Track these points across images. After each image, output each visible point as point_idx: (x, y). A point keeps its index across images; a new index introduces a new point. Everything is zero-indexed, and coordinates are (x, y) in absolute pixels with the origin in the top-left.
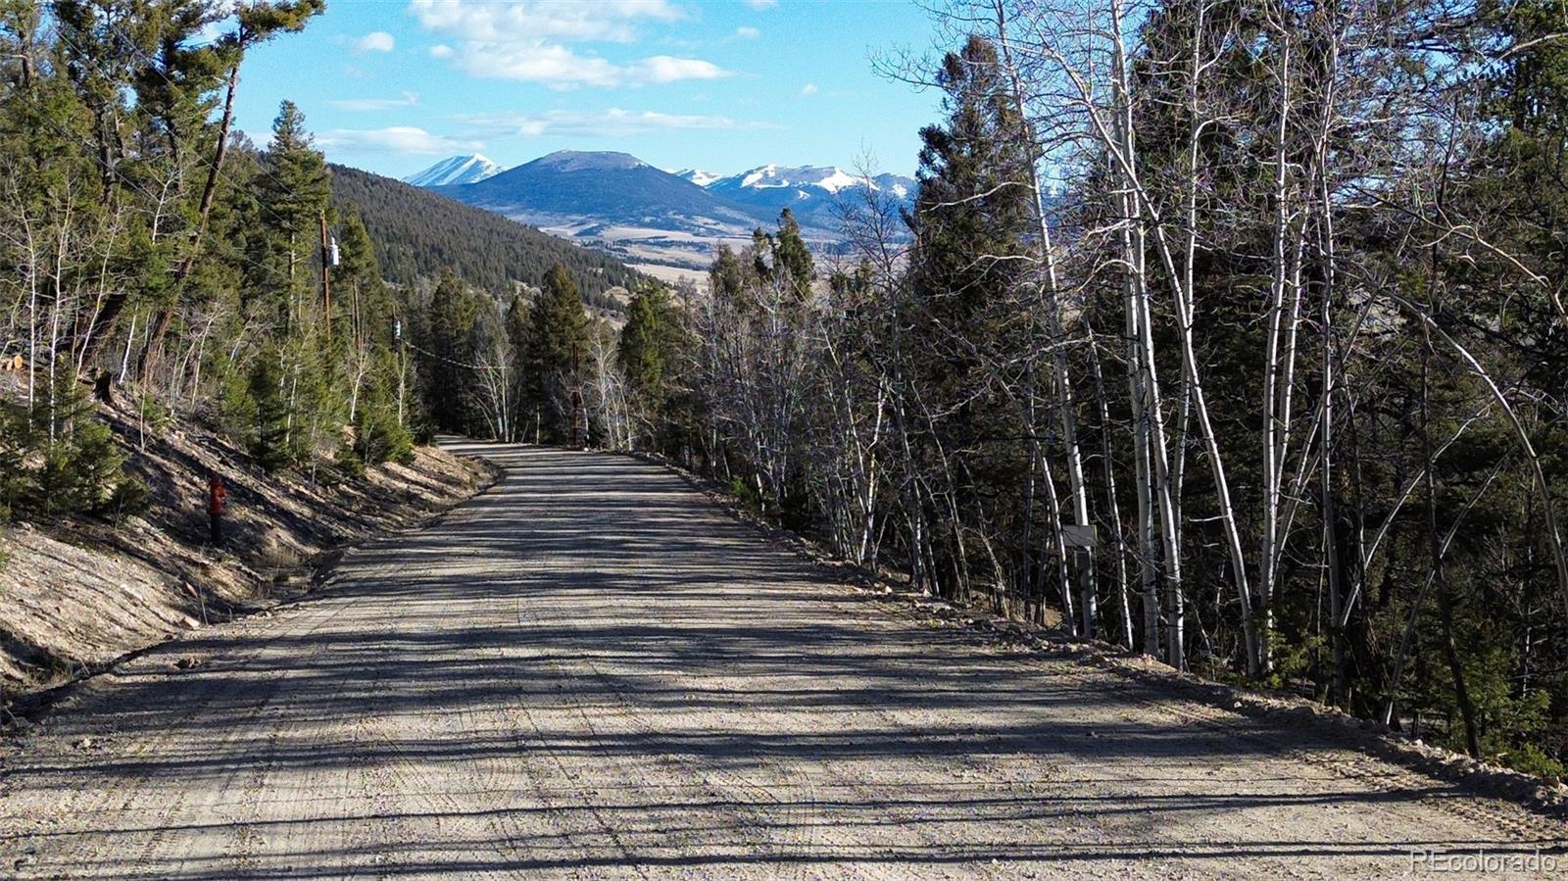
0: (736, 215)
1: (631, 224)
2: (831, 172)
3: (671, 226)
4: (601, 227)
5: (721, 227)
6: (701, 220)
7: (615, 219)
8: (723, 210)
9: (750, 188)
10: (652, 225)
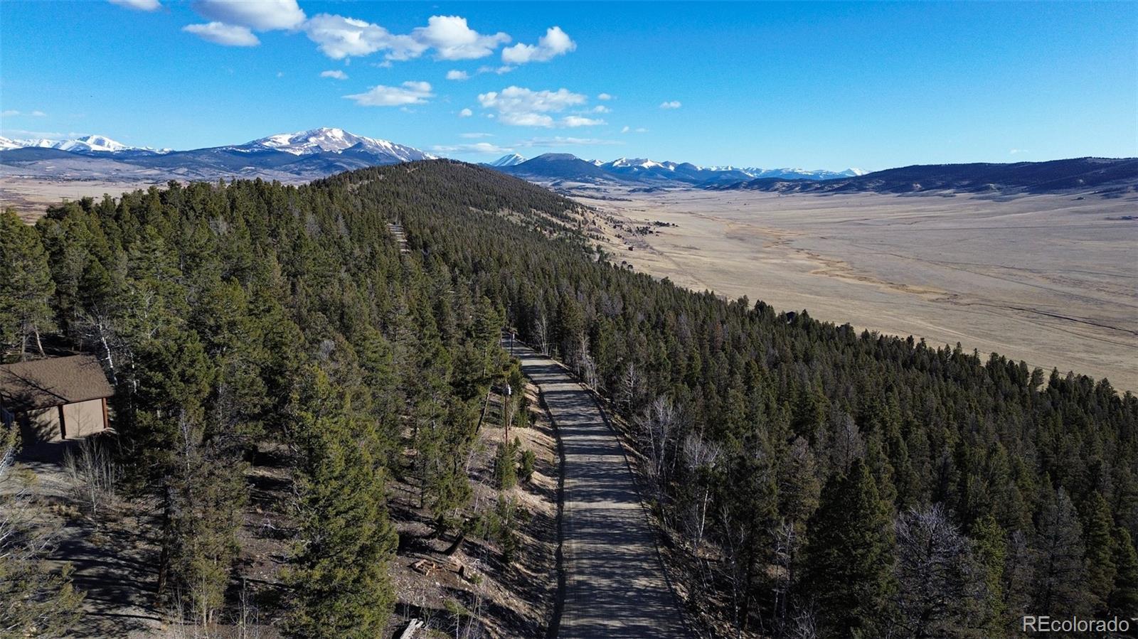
0: (612, 177)
1: (572, 181)
2: (646, 161)
3: (587, 182)
4: (561, 182)
5: (605, 182)
6: (598, 179)
7: (567, 179)
8: (606, 176)
9: (617, 166)
10: (579, 181)
